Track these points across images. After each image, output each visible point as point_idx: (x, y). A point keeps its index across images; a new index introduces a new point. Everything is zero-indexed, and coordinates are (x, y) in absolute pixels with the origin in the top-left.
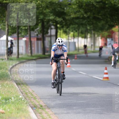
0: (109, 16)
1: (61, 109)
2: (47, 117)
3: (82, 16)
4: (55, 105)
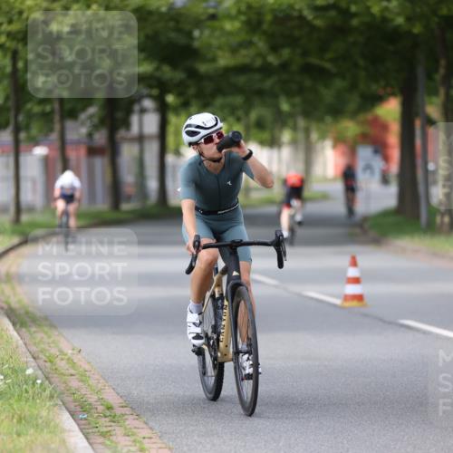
0: (361, 62)
1: (186, 418)
3: (258, 62)
4: (161, 403)
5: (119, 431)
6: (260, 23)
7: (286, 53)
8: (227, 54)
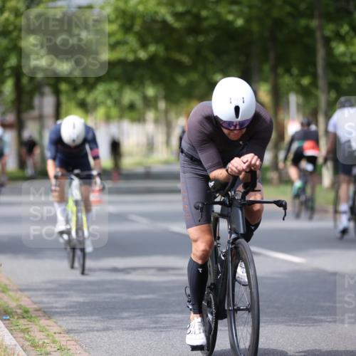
3: (131, 57)
4: (66, 307)
5: (34, 328)
6: (132, 25)
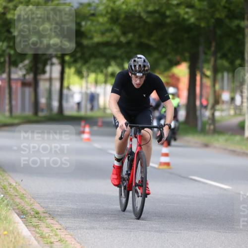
0: (170, 42)
1: (79, 220)
2: (51, 234)
3: (115, 40)
4: (65, 212)
5: (43, 225)
6: (117, 19)
7: (130, 36)
8: (99, 35)
